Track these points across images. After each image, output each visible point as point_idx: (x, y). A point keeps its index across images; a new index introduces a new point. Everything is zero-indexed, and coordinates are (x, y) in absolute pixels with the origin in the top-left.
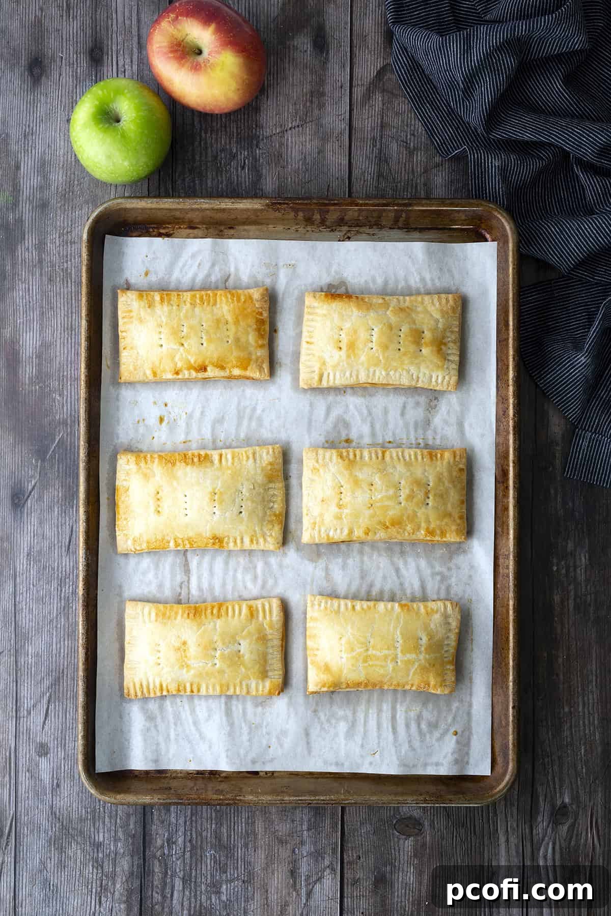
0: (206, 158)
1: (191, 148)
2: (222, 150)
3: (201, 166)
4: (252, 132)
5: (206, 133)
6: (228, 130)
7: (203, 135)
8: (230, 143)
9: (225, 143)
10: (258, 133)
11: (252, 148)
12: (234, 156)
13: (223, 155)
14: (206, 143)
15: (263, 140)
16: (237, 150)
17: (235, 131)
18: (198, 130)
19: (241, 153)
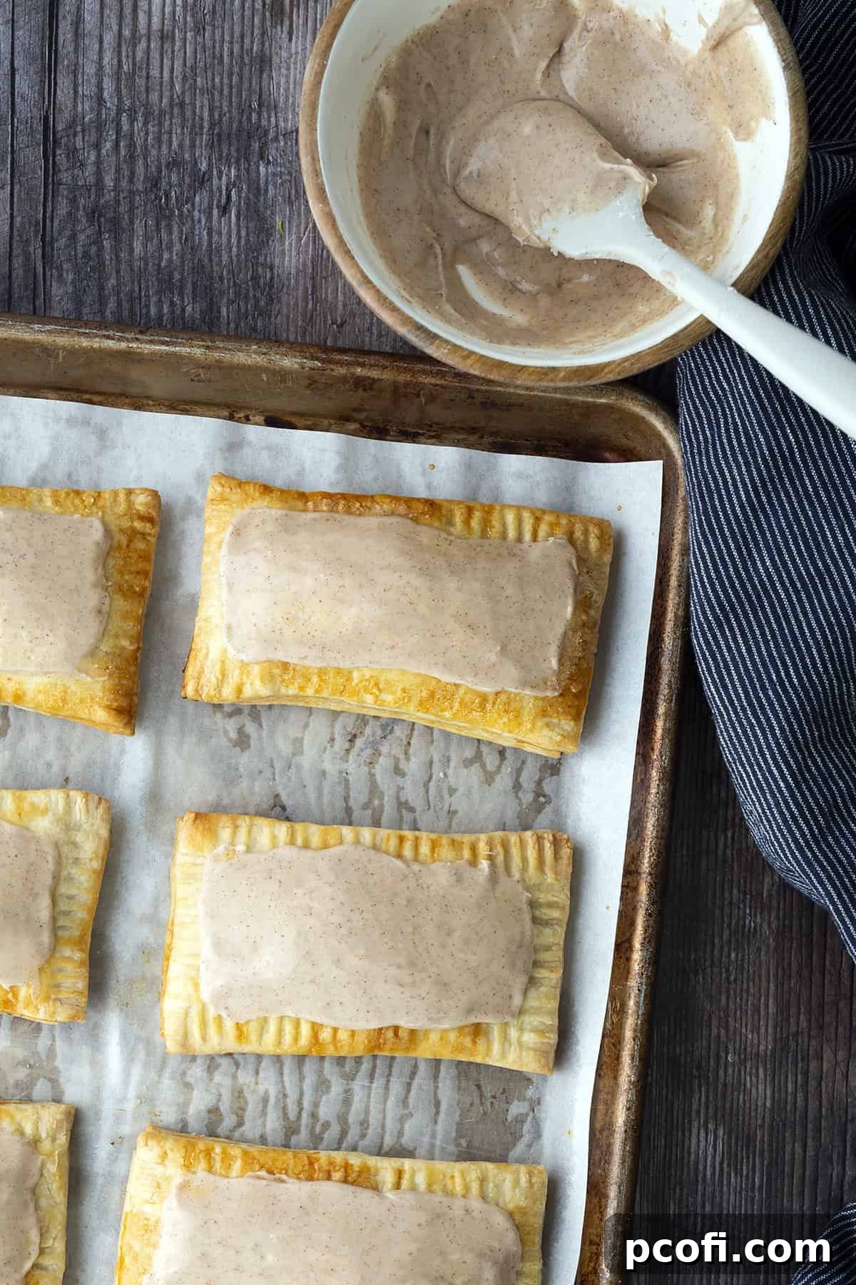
0: (131, 181)
1: (93, 158)
2: (175, 163)
3: (118, 202)
4: (249, 119)
5: (132, 120)
6: (188, 113)
7: (125, 127)
8: (193, 146)
9: (181, 146)
10: (264, 123)
11: (247, 160)
12: (201, 181)
13: (174, 177)
14: (132, 145)
15: (276, 139)
16: (210, 165)
17: (206, 114)
18: (113, 113)
19: (220, 173)
